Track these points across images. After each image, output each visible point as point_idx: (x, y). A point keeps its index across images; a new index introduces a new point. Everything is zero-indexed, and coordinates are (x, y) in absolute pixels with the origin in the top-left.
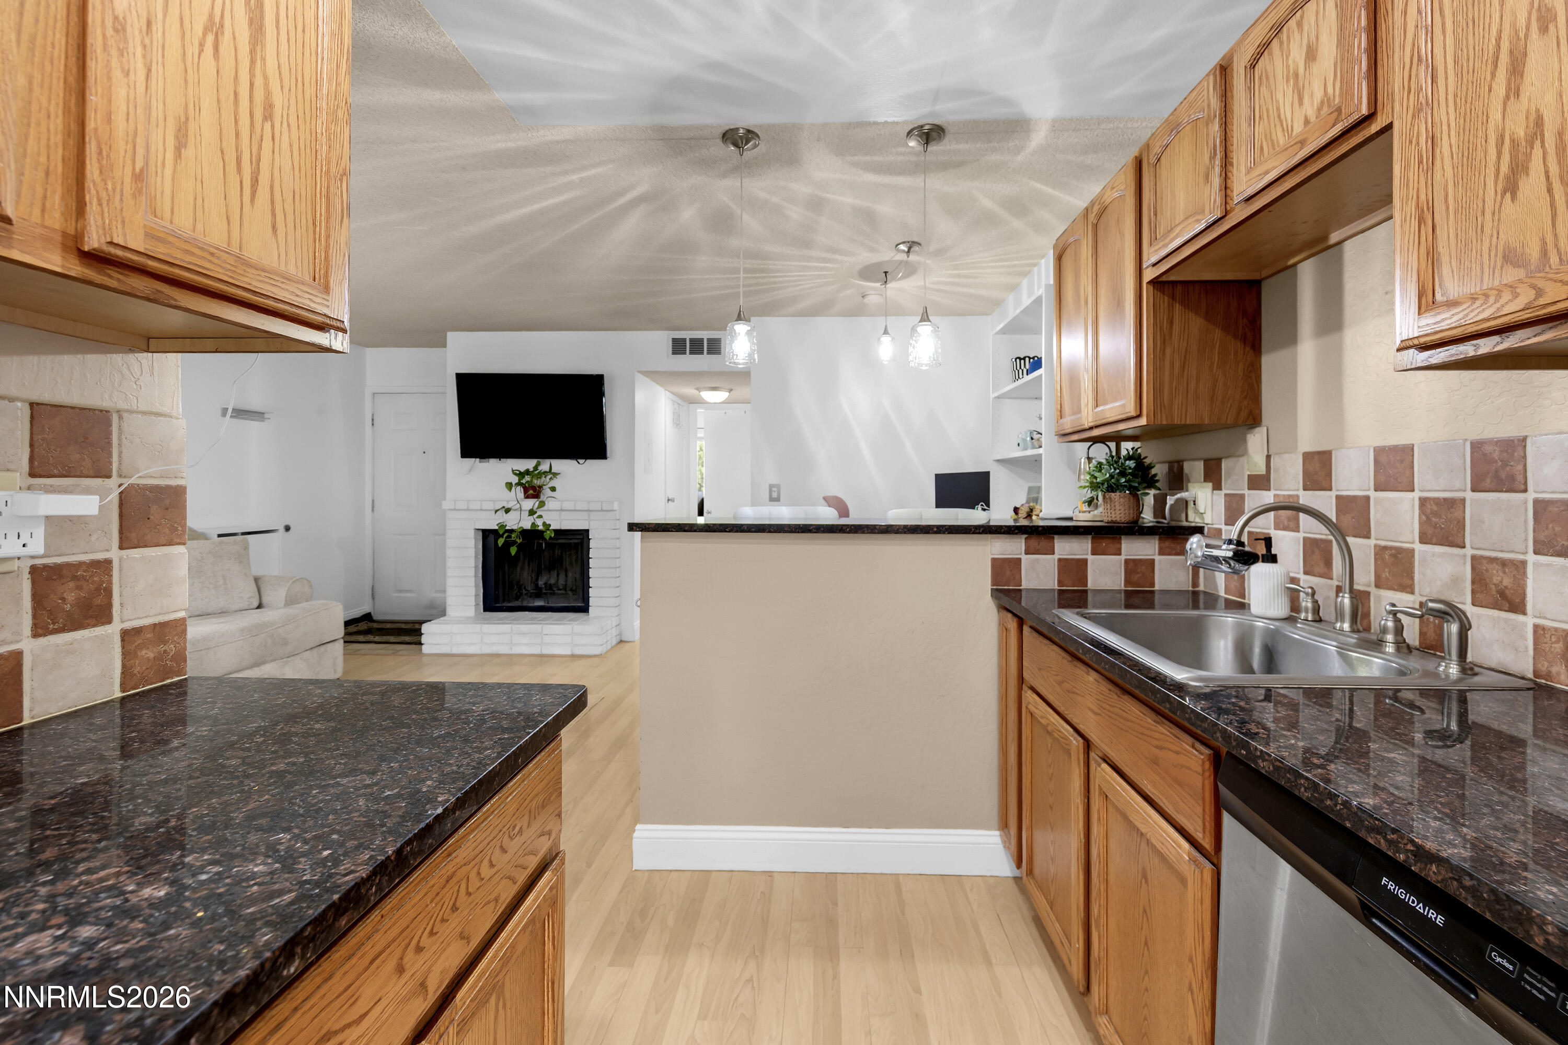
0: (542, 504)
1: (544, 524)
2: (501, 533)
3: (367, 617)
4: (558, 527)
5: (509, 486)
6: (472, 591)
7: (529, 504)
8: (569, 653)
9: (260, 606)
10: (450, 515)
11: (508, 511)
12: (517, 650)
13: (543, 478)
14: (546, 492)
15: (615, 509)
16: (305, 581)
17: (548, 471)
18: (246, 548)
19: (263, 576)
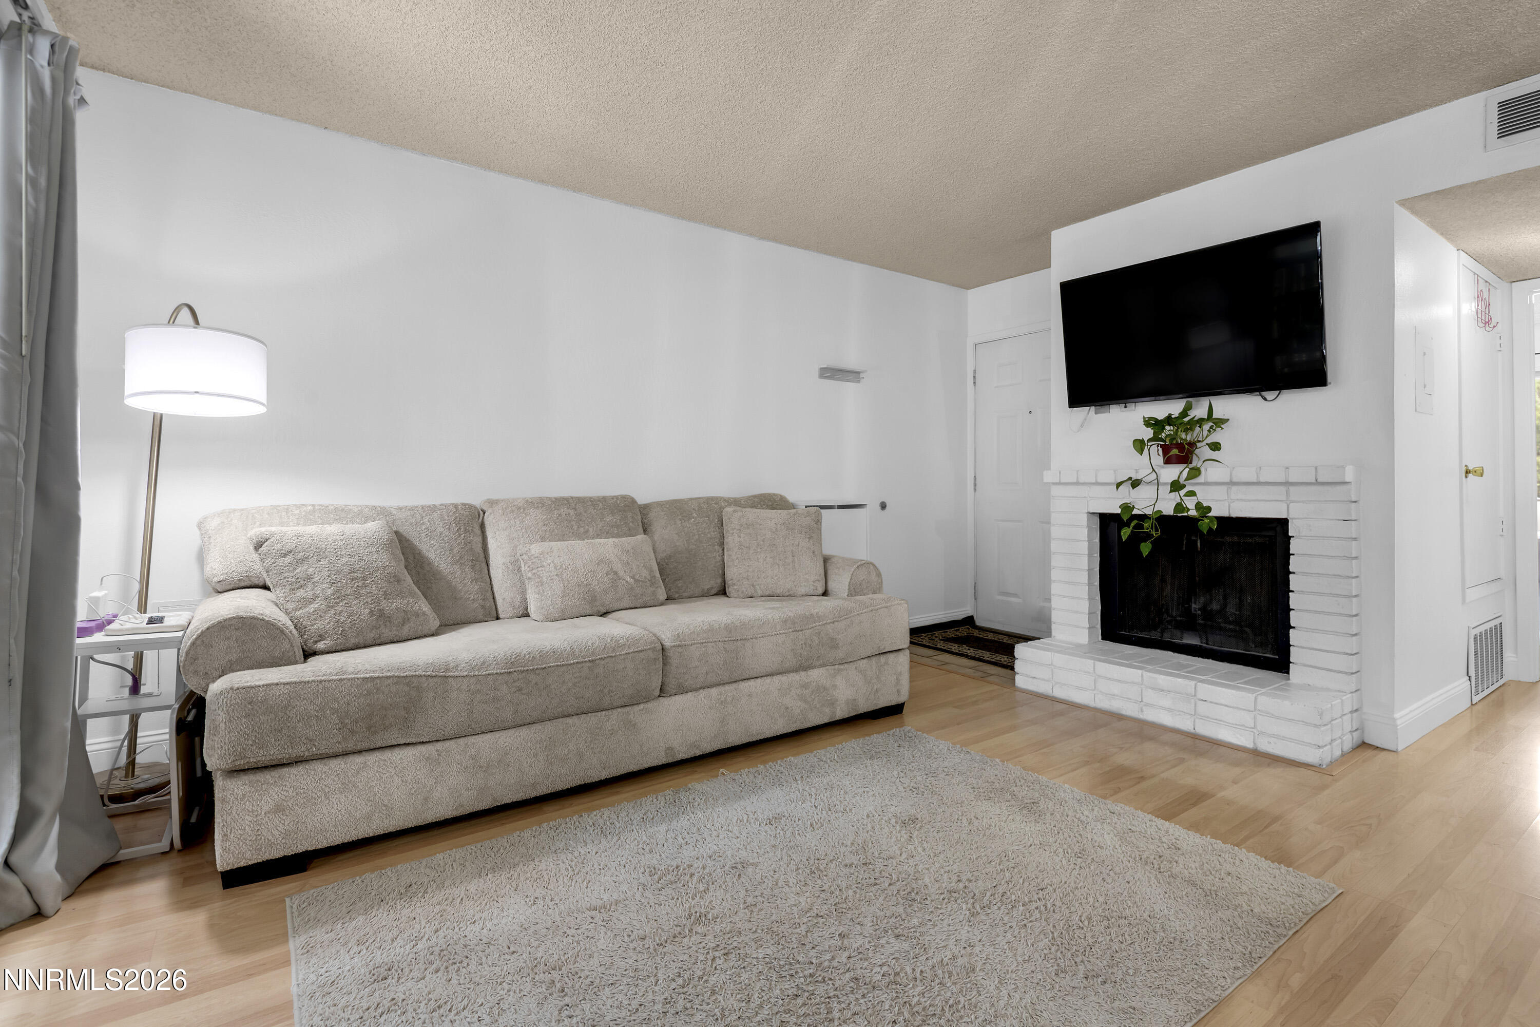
0: (1195, 473)
1: (1199, 506)
2: (1125, 518)
3: (969, 621)
4: (1225, 514)
5: (1140, 445)
6: (1085, 606)
7: (1172, 472)
8: (1249, 745)
9: (825, 594)
10: (1056, 491)
11: (1135, 483)
12: (1150, 715)
13: (1197, 429)
14: (1204, 451)
15: (1347, 480)
16: (872, 567)
17: (1206, 417)
18: (818, 522)
19: (833, 556)
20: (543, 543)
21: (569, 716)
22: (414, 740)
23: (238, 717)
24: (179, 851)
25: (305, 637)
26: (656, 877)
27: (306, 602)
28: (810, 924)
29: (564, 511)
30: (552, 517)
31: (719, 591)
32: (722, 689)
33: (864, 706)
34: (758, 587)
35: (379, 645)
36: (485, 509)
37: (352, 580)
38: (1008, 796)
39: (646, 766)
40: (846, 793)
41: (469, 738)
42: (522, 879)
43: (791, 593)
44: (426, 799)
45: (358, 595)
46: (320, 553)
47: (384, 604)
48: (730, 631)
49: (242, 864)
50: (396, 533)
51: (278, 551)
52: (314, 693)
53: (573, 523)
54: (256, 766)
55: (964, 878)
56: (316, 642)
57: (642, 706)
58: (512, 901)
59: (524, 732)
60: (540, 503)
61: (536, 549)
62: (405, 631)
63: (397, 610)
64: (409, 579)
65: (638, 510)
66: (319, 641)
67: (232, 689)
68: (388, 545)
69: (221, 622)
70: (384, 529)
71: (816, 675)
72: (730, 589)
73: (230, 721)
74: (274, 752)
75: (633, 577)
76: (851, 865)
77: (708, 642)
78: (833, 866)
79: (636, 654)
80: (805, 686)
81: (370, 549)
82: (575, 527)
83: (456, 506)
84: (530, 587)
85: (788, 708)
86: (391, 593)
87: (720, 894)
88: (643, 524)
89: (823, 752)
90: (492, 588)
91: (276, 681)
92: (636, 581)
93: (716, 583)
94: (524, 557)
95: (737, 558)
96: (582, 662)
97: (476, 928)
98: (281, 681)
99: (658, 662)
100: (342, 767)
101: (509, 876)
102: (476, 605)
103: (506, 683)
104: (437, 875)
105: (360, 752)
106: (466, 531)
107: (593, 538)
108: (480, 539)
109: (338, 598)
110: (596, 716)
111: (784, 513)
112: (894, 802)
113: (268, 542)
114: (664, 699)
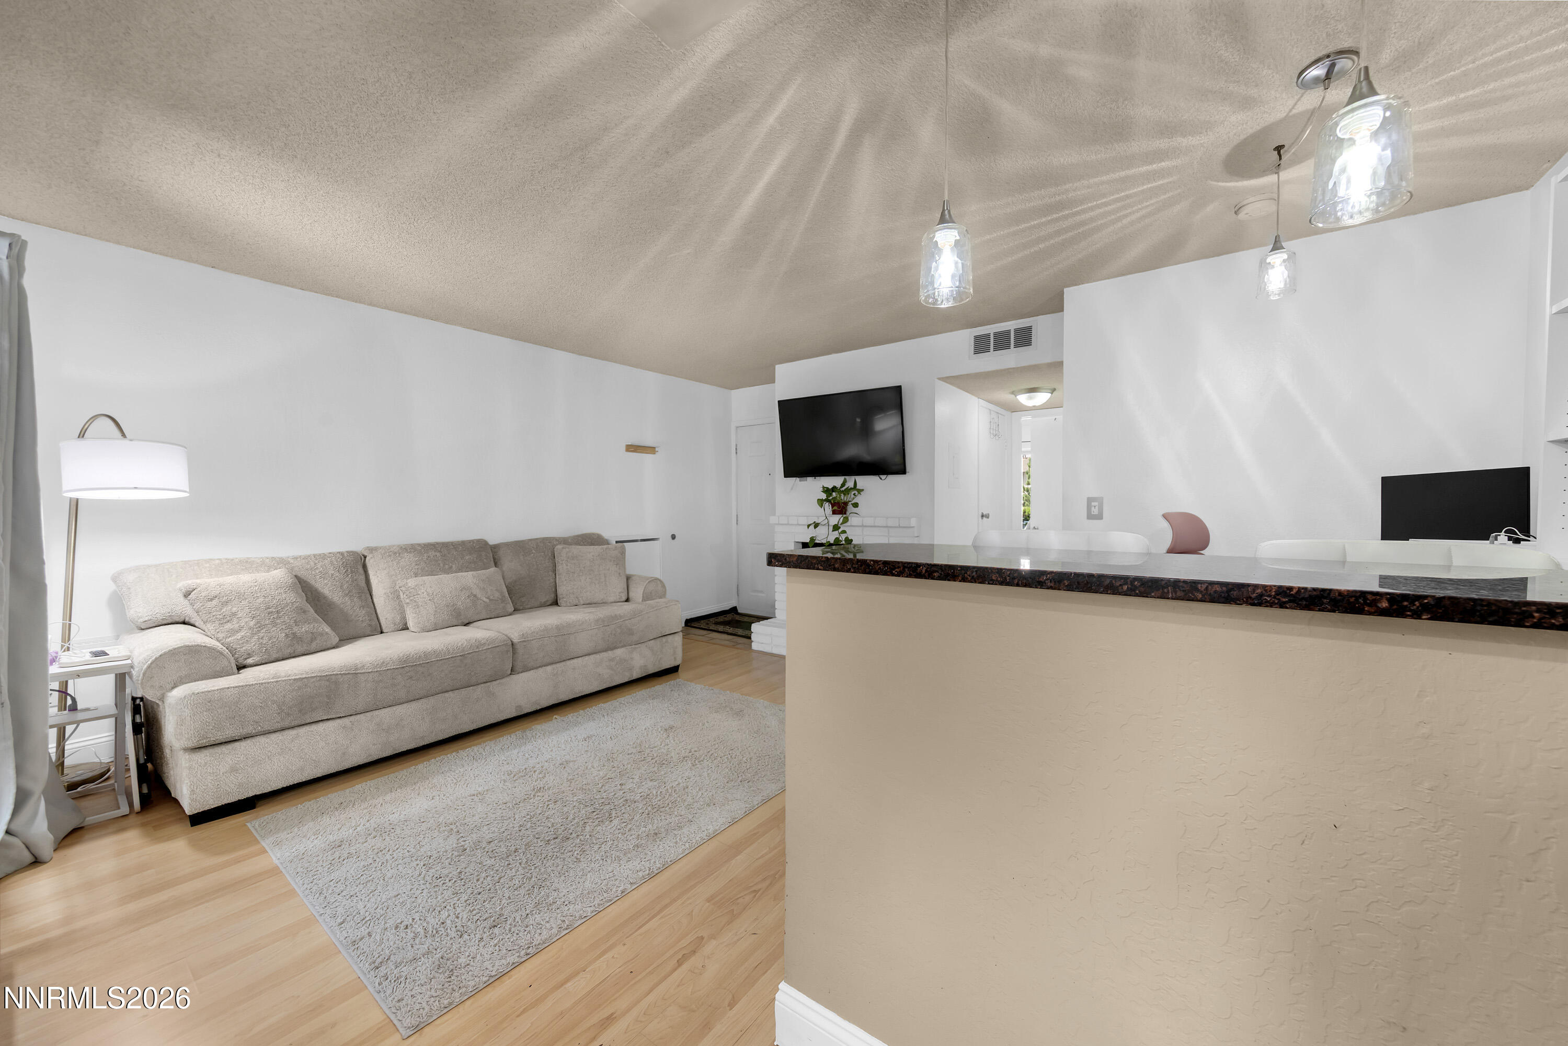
0: (846, 520)
1: (847, 538)
2: (813, 544)
3: (734, 610)
5: (820, 502)
7: (835, 519)
9: (627, 600)
10: (778, 528)
11: (816, 525)
13: (849, 495)
14: (850, 508)
15: (912, 526)
16: (659, 582)
17: (853, 487)
18: (623, 553)
19: (633, 575)
20: (417, 578)
21: (447, 691)
22: (334, 716)
23: (201, 712)
24: (137, 813)
25: (236, 656)
26: (512, 775)
27: (233, 632)
28: (604, 783)
29: (432, 553)
30: (422, 559)
31: (553, 602)
32: (554, 666)
33: (652, 669)
34: (580, 599)
35: (294, 657)
36: (366, 554)
37: (269, 614)
38: (728, 709)
39: (502, 719)
40: (634, 719)
41: (374, 712)
42: (422, 789)
43: (604, 601)
44: (344, 754)
45: (274, 624)
46: (241, 596)
47: (295, 629)
48: (560, 630)
49: (206, 808)
50: (296, 576)
51: (205, 597)
52: (258, 692)
53: (440, 562)
54: (214, 743)
55: (693, 750)
56: (246, 659)
57: (498, 681)
58: (417, 800)
59: (414, 705)
60: (412, 549)
61: (412, 582)
62: (314, 646)
63: (306, 632)
64: (312, 610)
65: (490, 550)
66: (248, 658)
67: (193, 694)
68: (292, 587)
69: (172, 650)
70: (287, 575)
71: (619, 652)
72: (561, 601)
73: (194, 715)
74: (229, 733)
75: (488, 598)
76: (631, 754)
77: (544, 637)
78: (621, 755)
79: (494, 648)
80: (612, 660)
81: (279, 591)
82: (442, 565)
83: (342, 554)
84: (408, 610)
85: (600, 675)
86: (300, 621)
87: (552, 778)
88: (494, 559)
89: (623, 699)
90: (376, 611)
91: (227, 686)
92: (490, 600)
93: (550, 597)
94: (403, 589)
95: (566, 580)
96: (455, 657)
97: (396, 815)
98: (231, 685)
99: (509, 653)
100: (280, 738)
101: (412, 788)
102: (364, 624)
103: (400, 674)
104: (359, 796)
105: (293, 728)
106: (352, 572)
107: (456, 572)
108: (363, 577)
109: (259, 627)
110: (466, 690)
111: (597, 549)
112: (663, 720)
113: (195, 591)
114: (514, 675)
